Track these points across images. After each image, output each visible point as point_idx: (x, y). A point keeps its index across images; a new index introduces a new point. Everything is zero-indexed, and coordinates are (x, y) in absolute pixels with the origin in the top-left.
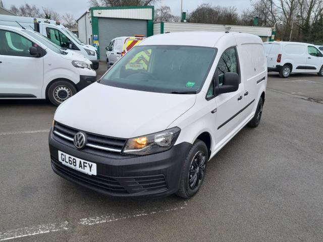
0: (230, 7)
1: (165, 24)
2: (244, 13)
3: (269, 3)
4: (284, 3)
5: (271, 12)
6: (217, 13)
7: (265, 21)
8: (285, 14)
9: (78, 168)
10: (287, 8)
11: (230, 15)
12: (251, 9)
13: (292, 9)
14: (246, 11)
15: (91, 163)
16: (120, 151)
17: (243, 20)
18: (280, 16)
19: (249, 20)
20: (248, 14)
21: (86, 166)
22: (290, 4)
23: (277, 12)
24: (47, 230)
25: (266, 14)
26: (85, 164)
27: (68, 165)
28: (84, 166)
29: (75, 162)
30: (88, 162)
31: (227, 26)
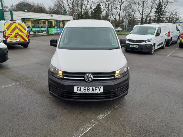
0: (40, 3)
1: (13, 12)
2: (49, 7)
3: (61, 3)
4: (69, 3)
5: (64, 8)
6: (33, 6)
7: (61, 12)
8: (70, 9)
9: (91, 92)
10: (71, 6)
11: (41, 8)
12: (53, 5)
13: (73, 6)
14: (50, 6)
15: (99, 87)
16: (113, 78)
17: (49, 11)
18: (68, 10)
19: (53, 11)
20: (52, 8)
21: (97, 89)
22: (72, 4)
23: (66, 8)
24: (90, 127)
25: (61, 8)
26: (96, 89)
27: (84, 92)
28: (95, 89)
29: (89, 89)
30: (98, 87)
31: (51, 15)
